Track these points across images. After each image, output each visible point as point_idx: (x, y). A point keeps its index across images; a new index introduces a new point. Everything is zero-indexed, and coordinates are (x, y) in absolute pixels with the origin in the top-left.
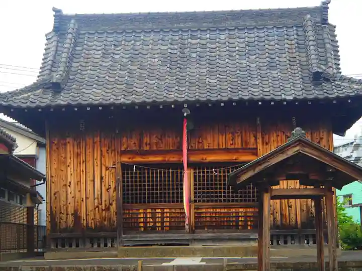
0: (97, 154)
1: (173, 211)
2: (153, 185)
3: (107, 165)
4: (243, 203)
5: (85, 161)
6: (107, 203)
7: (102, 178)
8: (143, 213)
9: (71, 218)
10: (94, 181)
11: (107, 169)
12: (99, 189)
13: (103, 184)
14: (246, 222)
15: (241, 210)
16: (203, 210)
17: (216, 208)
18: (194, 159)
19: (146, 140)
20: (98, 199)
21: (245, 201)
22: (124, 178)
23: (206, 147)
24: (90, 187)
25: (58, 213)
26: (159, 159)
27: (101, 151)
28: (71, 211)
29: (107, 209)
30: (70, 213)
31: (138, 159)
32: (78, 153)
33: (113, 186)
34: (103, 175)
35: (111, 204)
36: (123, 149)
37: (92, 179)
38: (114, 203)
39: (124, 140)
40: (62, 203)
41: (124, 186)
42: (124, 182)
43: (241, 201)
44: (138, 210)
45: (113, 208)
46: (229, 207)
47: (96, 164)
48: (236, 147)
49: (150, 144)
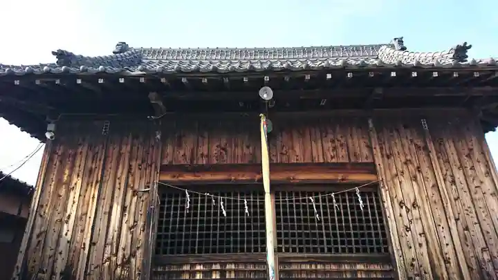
0: (122, 173)
1: (241, 267)
2: (208, 222)
3: (136, 187)
4: (361, 255)
5: (101, 182)
6: (128, 252)
7: (124, 209)
10: (110, 214)
11: (135, 193)
12: (117, 224)
13: (125, 219)
15: (360, 267)
16: (294, 267)
17: (316, 263)
18: (282, 177)
19: (203, 149)
20: (112, 244)
21: (365, 250)
22: (162, 209)
23: (293, 161)
24: (101, 225)
25: (37, 269)
27: (130, 166)
28: (60, 266)
29: (126, 263)
30: (58, 271)
31: (189, 177)
32: (91, 168)
33: (141, 223)
34: (127, 203)
35: (133, 255)
36: (166, 162)
37: (108, 210)
38: (139, 253)
39: (169, 149)
40: (49, 252)
41: (160, 223)
42: (161, 216)
43: (358, 250)
44: (181, 265)
45: (136, 263)
46: (338, 261)
47: (117, 186)
48: (341, 161)
49: (207, 156)
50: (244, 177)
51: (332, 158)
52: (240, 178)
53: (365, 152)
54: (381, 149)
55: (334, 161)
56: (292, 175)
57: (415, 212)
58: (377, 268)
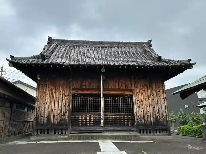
0: (61, 90)
1: (95, 116)
2: (86, 104)
3: (65, 94)
4: (126, 113)
5: (55, 93)
6: (64, 112)
7: (62, 100)
8: (81, 117)
9: (46, 119)
10: (59, 101)
11: (65, 96)
12: (61, 105)
13: (63, 103)
14: (128, 122)
15: (125, 117)
16: (109, 116)
17: (114, 115)
18: (106, 92)
19: (84, 84)
20: (60, 110)
21: (127, 112)
22: (73, 100)
23: (110, 88)
24: (56, 105)
25: (40, 116)
26: (89, 92)
27: (63, 88)
28: (46, 115)
29: (64, 115)
30: (46, 117)
31: (80, 92)
32: (52, 89)
33: (67, 104)
34: (63, 99)
35: (66, 113)
36: (73, 87)
37: (58, 100)
38: (68, 112)
39: (74, 83)
40: (42, 112)
41: (73, 104)
42: (73, 102)
43: (125, 112)
44: (79, 115)
45: (67, 115)
46: (120, 115)
47: (60, 94)
48: (123, 88)
49: (85, 86)
50: (96, 92)
51: (121, 87)
52: (95, 93)
53: (130, 86)
54: (135, 85)
55: (121, 88)
56: (109, 92)
57: (141, 103)
58: (130, 117)
